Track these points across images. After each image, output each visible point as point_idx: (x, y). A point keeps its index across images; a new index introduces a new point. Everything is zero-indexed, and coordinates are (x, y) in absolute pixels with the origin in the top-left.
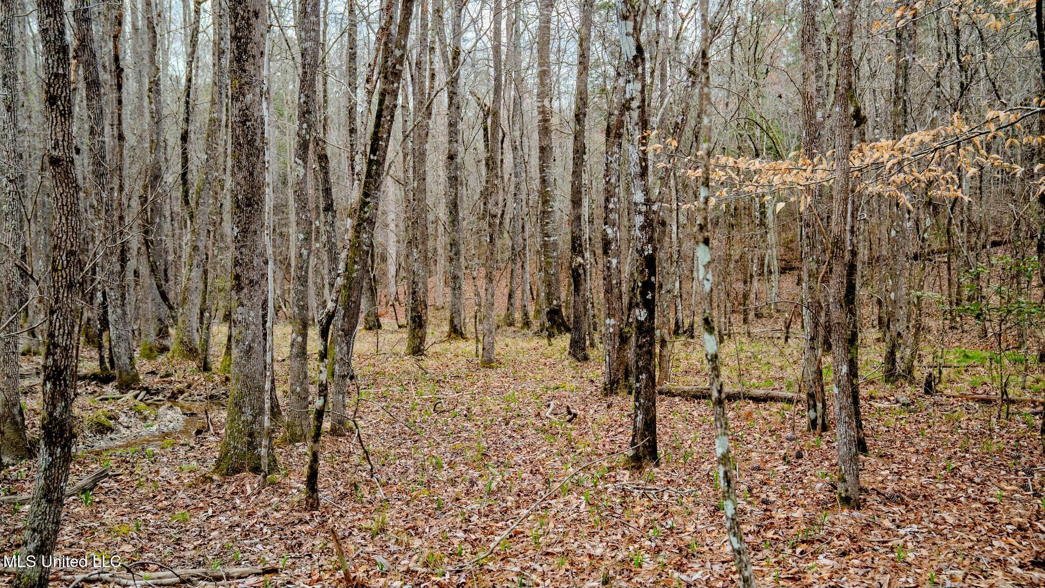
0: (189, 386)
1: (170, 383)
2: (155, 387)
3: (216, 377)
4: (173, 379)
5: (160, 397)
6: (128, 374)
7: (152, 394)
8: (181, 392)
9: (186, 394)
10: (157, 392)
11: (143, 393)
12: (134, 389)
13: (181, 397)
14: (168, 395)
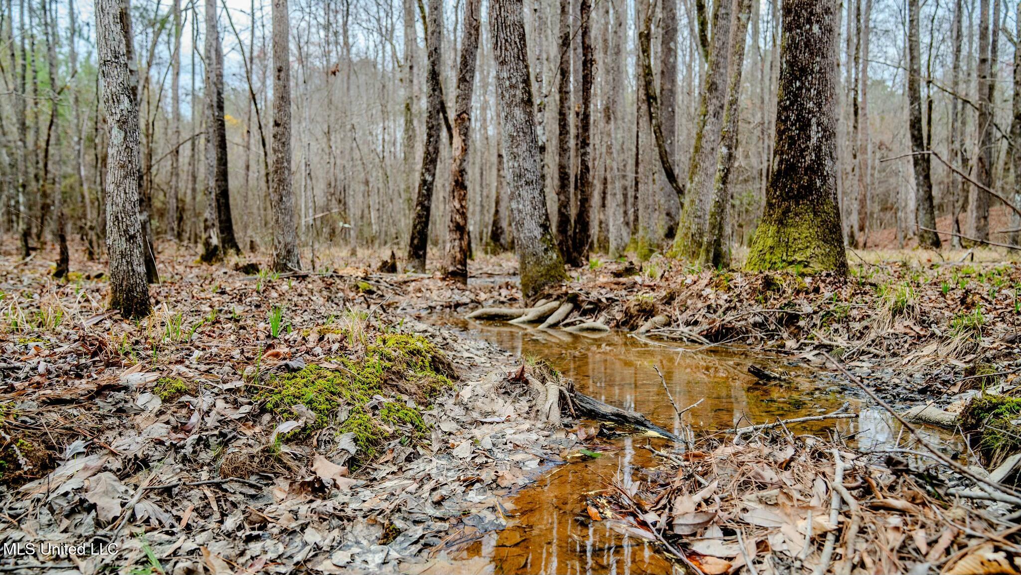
0: (670, 299)
1: (631, 288)
2: (594, 295)
3: (738, 279)
4: (638, 279)
5: (599, 323)
6: (538, 263)
7: (584, 313)
8: (648, 312)
9: (659, 319)
10: (596, 308)
11: (567, 307)
12: (548, 297)
13: (645, 326)
14: (619, 316)
